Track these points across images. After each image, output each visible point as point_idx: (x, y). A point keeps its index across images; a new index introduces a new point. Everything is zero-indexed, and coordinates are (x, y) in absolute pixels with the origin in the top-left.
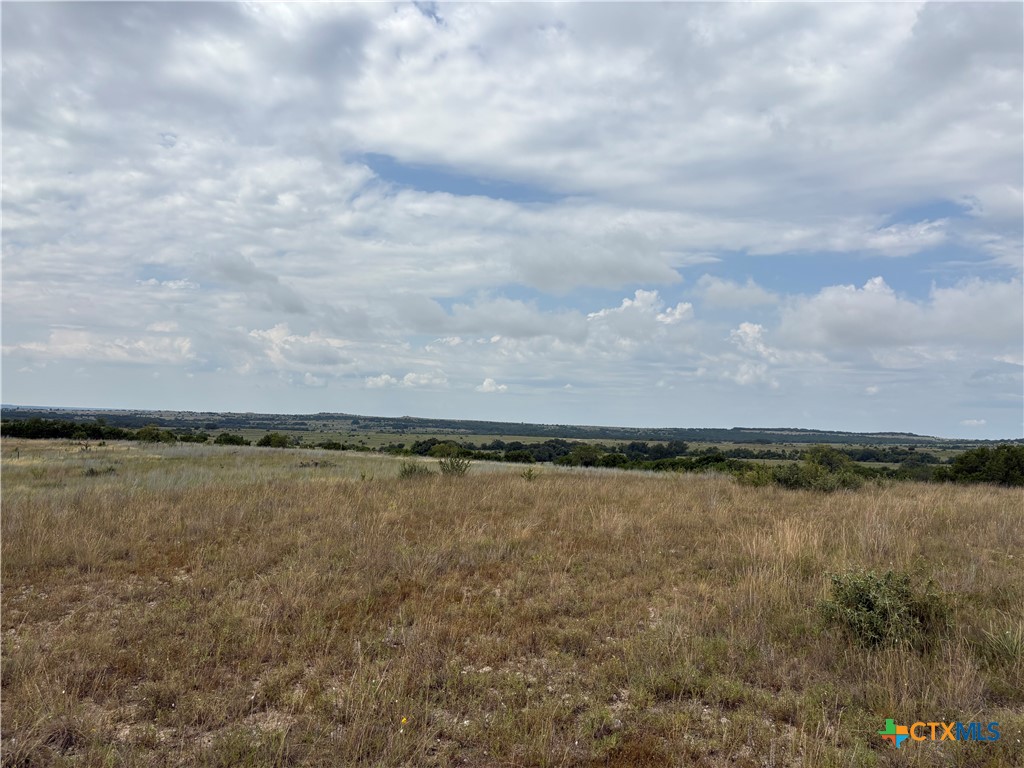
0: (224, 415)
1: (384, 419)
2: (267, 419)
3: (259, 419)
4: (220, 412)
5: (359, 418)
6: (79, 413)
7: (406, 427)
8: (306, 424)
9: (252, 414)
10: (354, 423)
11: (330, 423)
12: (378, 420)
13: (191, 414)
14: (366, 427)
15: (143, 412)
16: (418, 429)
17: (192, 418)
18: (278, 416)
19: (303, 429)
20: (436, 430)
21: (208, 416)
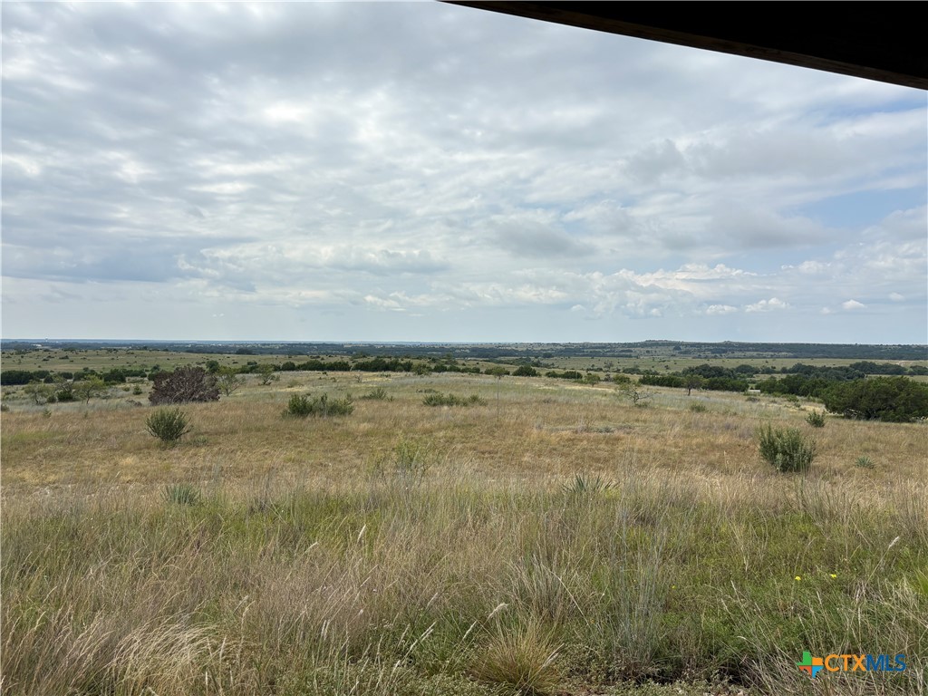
0: (565, 345)
1: (705, 344)
2: (599, 348)
3: (593, 348)
4: (561, 342)
5: (682, 344)
6: (461, 347)
7: (725, 351)
8: (631, 351)
9: (588, 344)
10: (675, 349)
11: (654, 349)
12: (699, 345)
13: (540, 344)
14: (686, 352)
15: (504, 345)
16: (737, 354)
17: (540, 349)
18: (609, 344)
19: (627, 356)
20: (755, 354)
21: (552, 347)
